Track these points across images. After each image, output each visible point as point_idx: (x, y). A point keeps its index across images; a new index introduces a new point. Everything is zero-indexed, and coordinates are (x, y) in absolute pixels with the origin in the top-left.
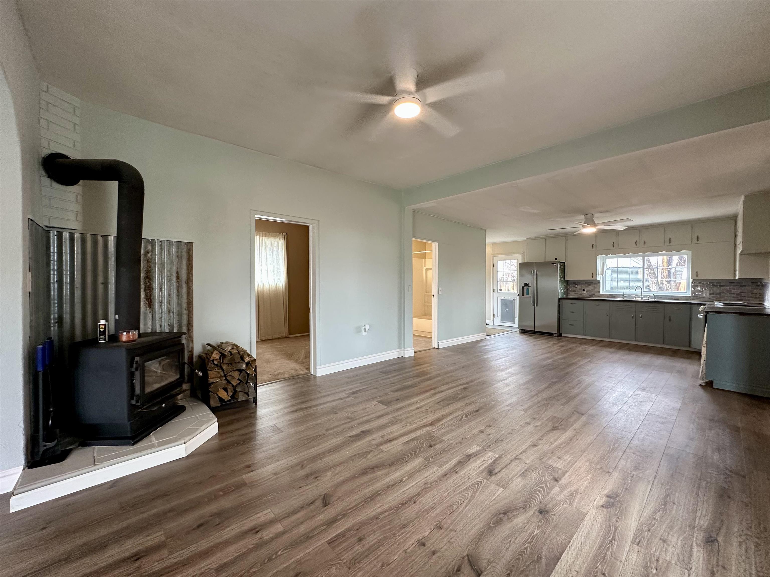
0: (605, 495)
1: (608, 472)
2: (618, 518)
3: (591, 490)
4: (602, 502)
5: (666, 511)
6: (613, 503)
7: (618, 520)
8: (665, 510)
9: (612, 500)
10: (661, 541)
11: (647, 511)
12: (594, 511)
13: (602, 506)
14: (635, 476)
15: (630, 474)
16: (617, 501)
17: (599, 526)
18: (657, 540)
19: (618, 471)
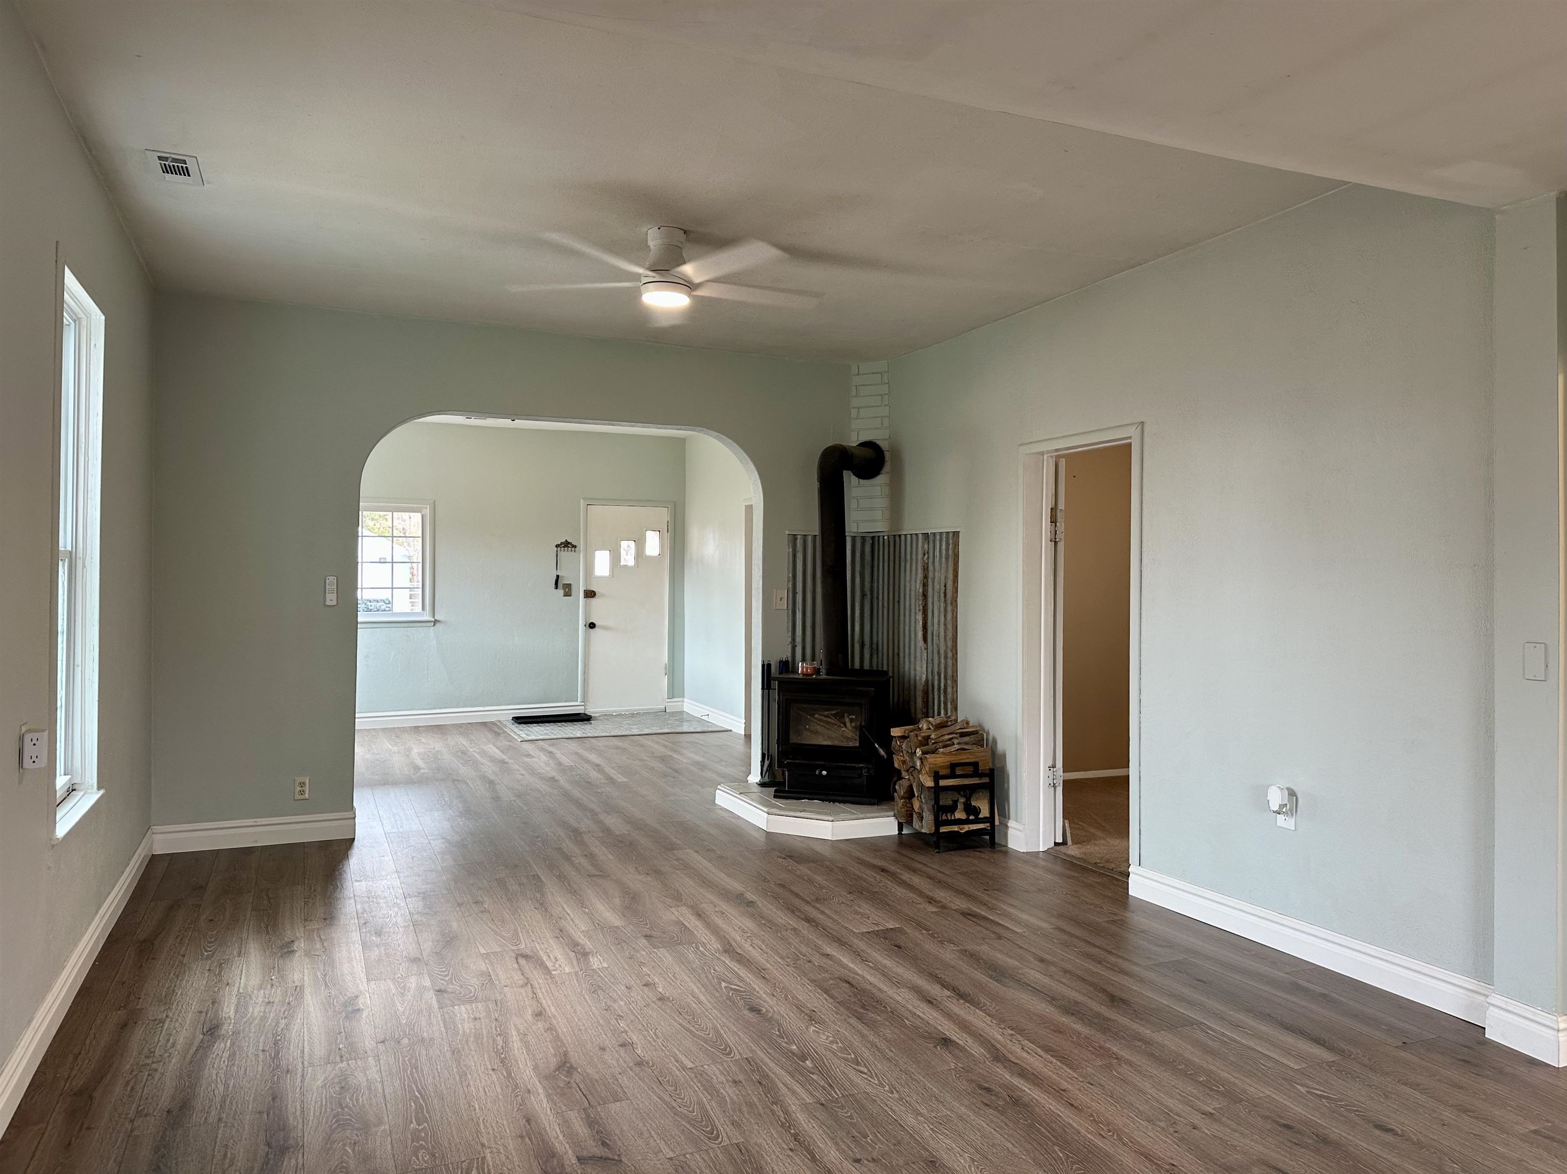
0: (363, 1010)
1: (383, 1042)
2: (330, 996)
3: (385, 1005)
4: (361, 1000)
5: (273, 1035)
6: (346, 1007)
7: (329, 994)
8: (275, 1035)
9: (350, 1009)
10: (272, 1001)
11: (299, 1020)
12: (361, 988)
13: (357, 997)
14: (338, 1059)
15: (348, 1061)
16: (342, 1011)
17: (346, 980)
18: (277, 1000)
19: (369, 1053)
